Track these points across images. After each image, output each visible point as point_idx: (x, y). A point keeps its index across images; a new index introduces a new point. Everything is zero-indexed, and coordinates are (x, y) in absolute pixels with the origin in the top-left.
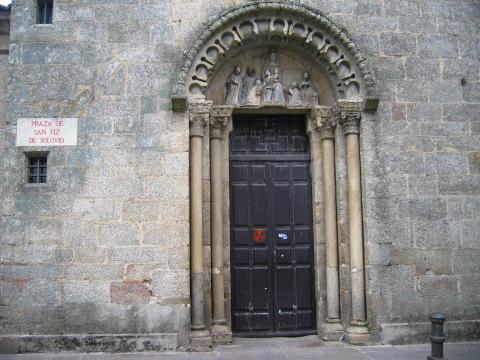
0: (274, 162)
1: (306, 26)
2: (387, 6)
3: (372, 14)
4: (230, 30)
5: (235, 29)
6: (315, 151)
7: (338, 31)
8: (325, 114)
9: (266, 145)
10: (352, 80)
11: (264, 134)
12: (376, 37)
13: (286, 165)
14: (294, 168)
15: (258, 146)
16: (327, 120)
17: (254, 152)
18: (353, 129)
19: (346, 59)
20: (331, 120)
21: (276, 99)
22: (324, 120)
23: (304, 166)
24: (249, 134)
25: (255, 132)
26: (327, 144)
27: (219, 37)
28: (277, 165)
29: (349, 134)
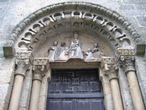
0: (78, 98)
1: (92, 14)
2: (137, 6)
3: (129, 9)
4: (48, 17)
5: (51, 16)
6: (106, 89)
7: (111, 12)
8: (110, 62)
9: (73, 88)
10: (124, 38)
11: (72, 81)
12: (134, 18)
13: (87, 101)
14: (92, 103)
15: (67, 88)
16: (112, 66)
17: (64, 92)
18: (131, 68)
19: (118, 27)
20: (114, 66)
21: (77, 55)
22: (110, 66)
23: (100, 101)
24: (62, 81)
25: (66, 80)
26: (114, 83)
27: (41, 20)
28: (80, 101)
29: (128, 71)
